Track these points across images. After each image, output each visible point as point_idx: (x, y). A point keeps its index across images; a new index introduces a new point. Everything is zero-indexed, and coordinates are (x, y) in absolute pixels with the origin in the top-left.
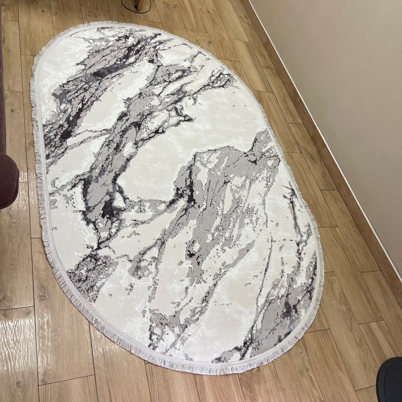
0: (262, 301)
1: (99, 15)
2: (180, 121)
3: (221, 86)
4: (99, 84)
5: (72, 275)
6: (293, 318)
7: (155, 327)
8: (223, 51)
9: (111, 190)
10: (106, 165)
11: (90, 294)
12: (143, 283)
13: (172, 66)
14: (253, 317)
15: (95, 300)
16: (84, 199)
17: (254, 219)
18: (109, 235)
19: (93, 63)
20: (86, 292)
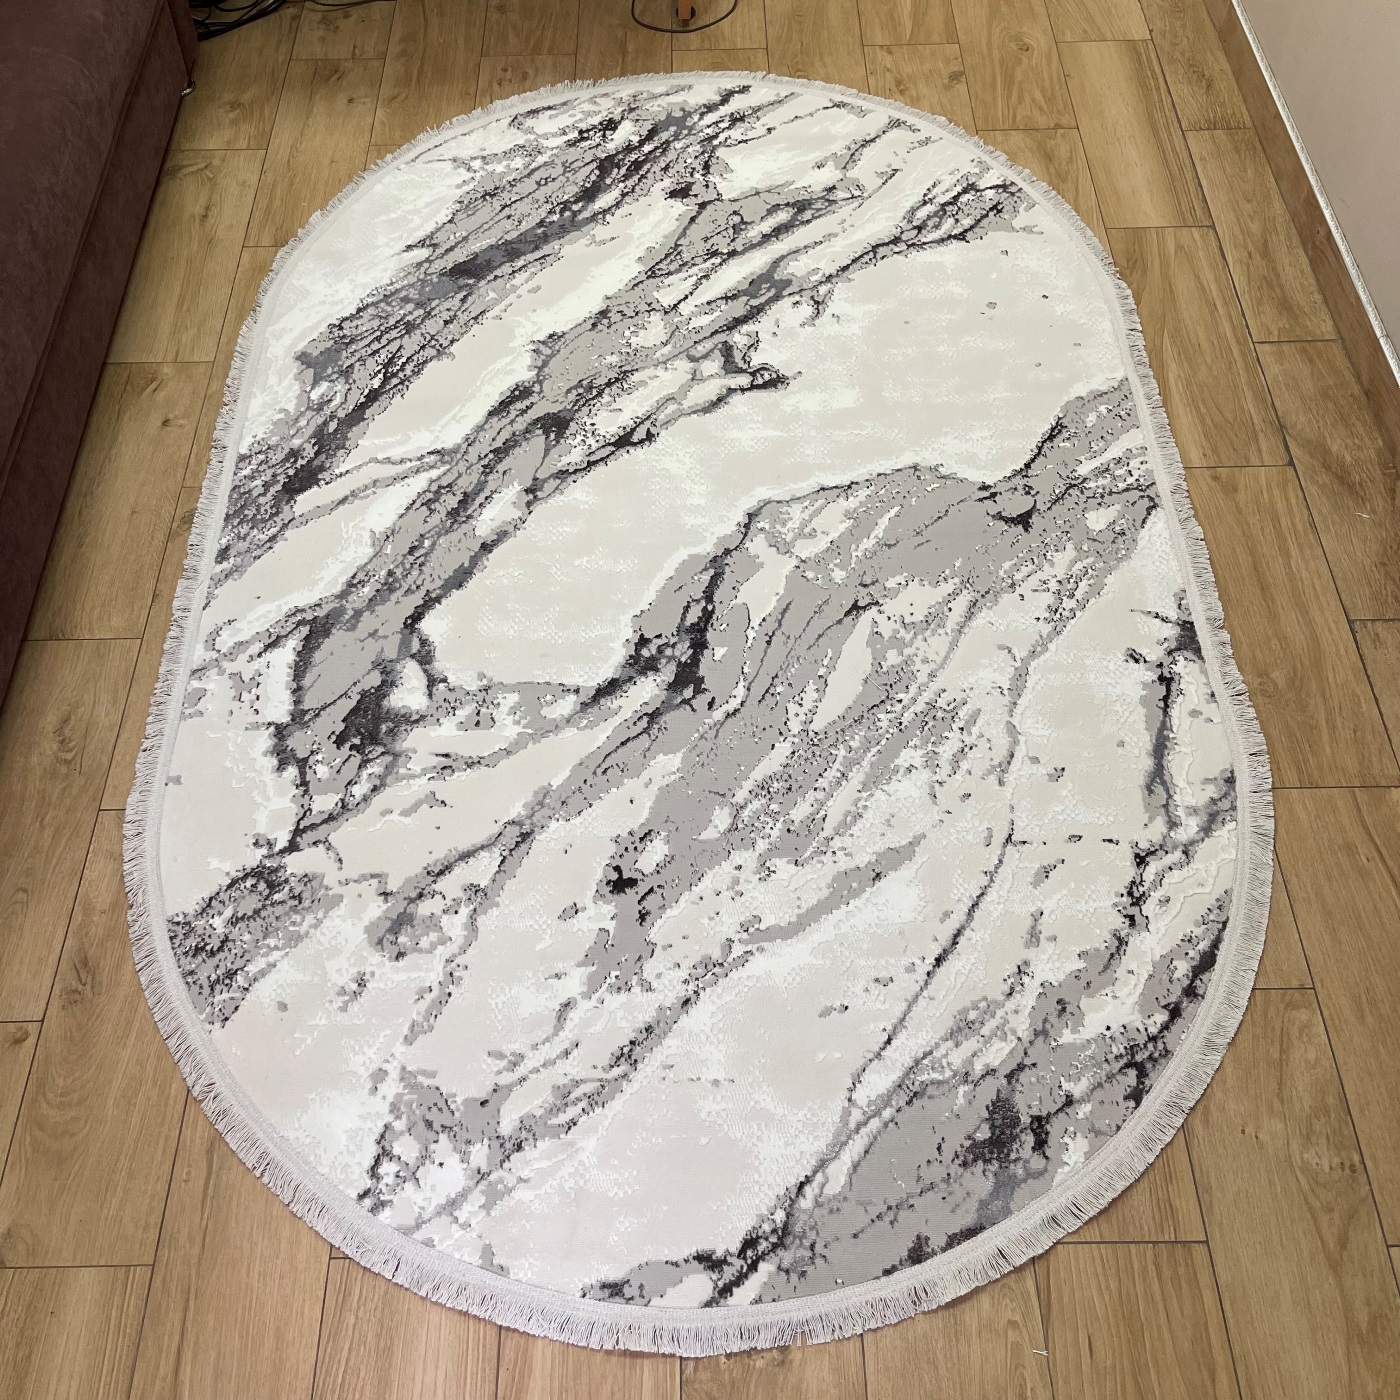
0: (879, 1081)
1: (537, 70)
2: (731, 391)
3: (955, 237)
4: (463, 300)
5: (180, 931)
6: (1019, 1170)
7: (402, 1133)
8: (1009, 97)
9: (391, 652)
10: (405, 569)
11: (218, 998)
12: (403, 976)
13: (758, 193)
14: (820, 1144)
15: (227, 1019)
16: (295, 686)
17: (947, 751)
18: (340, 805)
19: (464, 234)
20: (207, 990)
